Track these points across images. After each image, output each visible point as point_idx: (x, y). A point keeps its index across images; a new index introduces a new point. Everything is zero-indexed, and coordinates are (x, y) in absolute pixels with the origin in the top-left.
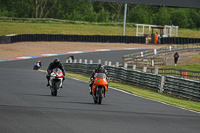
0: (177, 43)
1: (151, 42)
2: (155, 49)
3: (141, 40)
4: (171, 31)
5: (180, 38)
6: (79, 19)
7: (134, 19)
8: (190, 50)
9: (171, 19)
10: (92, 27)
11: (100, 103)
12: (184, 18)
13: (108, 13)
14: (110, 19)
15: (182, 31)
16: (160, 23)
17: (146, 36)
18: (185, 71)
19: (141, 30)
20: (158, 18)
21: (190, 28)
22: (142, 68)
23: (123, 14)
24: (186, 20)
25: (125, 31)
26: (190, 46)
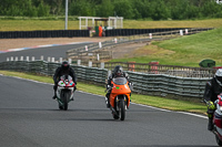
0: (123, 35)
1: (96, 35)
2: (100, 42)
3: (85, 33)
4: (116, 23)
5: (125, 30)
6: (19, 15)
7: (76, 12)
8: (136, 42)
9: (115, 10)
10: (32, 22)
11: (123, 119)
12: (128, 8)
13: (48, 6)
14: (51, 13)
15: (127, 21)
16: (103, 15)
17: (90, 29)
18: (132, 64)
19: (84, 23)
20: (101, 10)
21: (136, 18)
22: (87, 63)
23: (64, 7)
24: (130, 11)
25: (67, 25)
26: (137, 37)
